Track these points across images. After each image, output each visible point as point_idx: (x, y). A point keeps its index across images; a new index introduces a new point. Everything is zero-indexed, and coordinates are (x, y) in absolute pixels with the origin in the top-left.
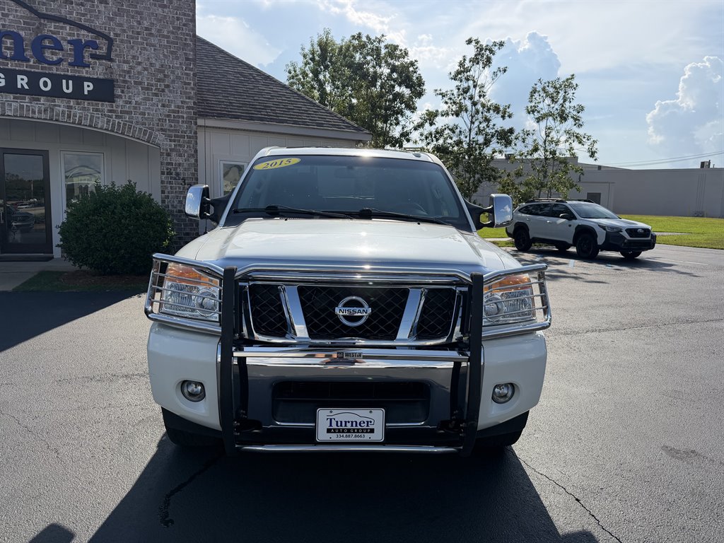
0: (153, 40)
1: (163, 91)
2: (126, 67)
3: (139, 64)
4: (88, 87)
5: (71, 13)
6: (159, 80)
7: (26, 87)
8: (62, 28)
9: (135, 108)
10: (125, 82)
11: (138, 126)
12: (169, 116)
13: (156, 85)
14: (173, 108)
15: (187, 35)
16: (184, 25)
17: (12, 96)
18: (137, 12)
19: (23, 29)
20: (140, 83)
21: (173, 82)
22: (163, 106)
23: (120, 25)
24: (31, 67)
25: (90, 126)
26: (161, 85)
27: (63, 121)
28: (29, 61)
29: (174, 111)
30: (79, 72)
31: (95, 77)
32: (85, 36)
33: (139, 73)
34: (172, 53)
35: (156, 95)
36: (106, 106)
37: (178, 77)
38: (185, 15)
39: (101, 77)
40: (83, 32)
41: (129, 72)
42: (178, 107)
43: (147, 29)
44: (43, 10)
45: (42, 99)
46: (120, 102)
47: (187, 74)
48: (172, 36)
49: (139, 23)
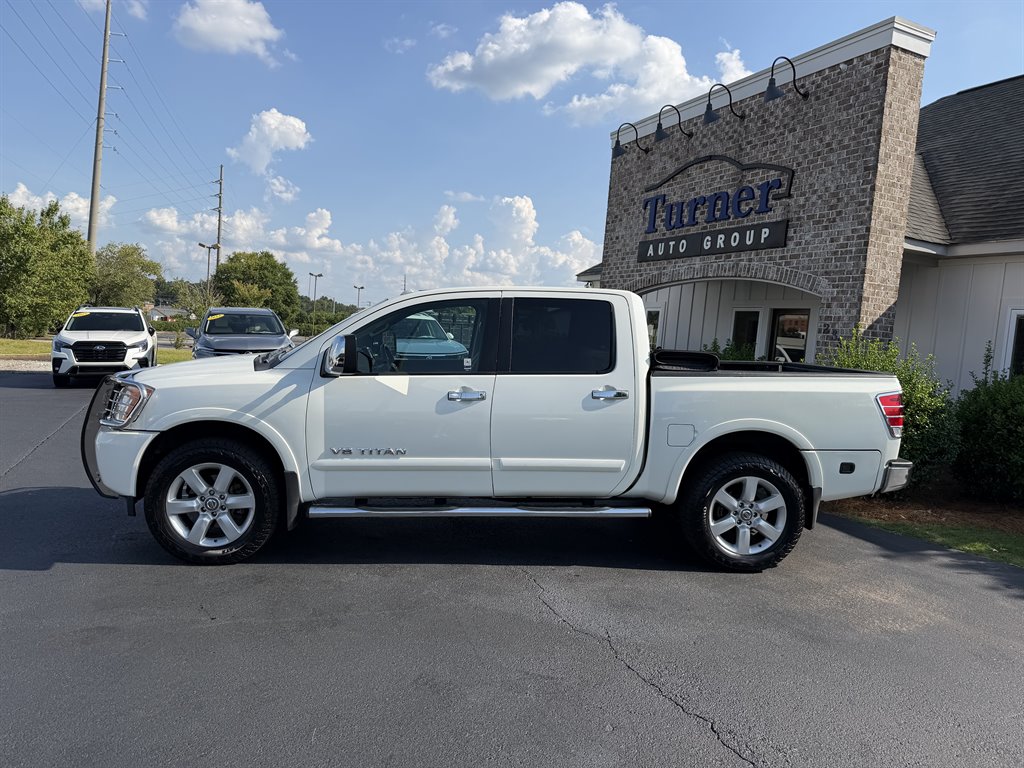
0: (833, 158)
1: (834, 220)
2: (802, 200)
3: (815, 192)
4: (765, 233)
5: (765, 155)
6: (832, 208)
7: (722, 246)
8: (757, 174)
9: (804, 249)
10: (799, 219)
11: (803, 272)
12: (836, 253)
13: (828, 215)
14: (842, 241)
15: (871, 134)
16: (869, 122)
17: (714, 257)
18: (822, 128)
19: (731, 186)
20: (813, 216)
21: (847, 205)
22: (832, 241)
23: (804, 150)
24: (731, 224)
25: (763, 278)
26: (832, 214)
27: (745, 276)
28: (729, 217)
29: (842, 246)
30: (763, 218)
31: (774, 220)
32: (773, 175)
33: (814, 204)
34: (850, 166)
35: (826, 228)
36: (777, 253)
37: (853, 198)
38: (871, 107)
39: (779, 219)
40: (772, 172)
41: (804, 206)
42: (848, 239)
43: (828, 145)
44: (746, 161)
45: (733, 255)
46: (791, 245)
47: (864, 190)
48: (852, 143)
49: (821, 141)
